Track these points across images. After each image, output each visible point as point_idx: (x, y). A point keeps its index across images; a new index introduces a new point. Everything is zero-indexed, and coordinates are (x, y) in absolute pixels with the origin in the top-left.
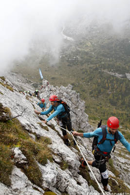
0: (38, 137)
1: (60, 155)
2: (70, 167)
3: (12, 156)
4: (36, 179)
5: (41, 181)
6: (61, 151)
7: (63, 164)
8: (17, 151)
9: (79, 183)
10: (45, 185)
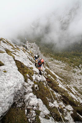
0: (30, 68)
1: (35, 71)
2: (37, 74)
3: (27, 76)
4: (32, 80)
5: (33, 80)
6: (36, 70)
7: (36, 74)
8: (28, 75)
9: (40, 77)
10: (34, 80)
